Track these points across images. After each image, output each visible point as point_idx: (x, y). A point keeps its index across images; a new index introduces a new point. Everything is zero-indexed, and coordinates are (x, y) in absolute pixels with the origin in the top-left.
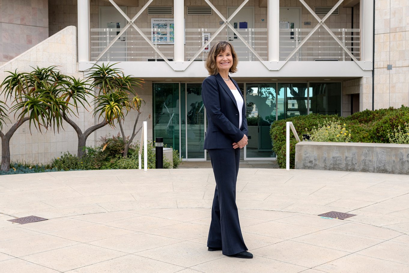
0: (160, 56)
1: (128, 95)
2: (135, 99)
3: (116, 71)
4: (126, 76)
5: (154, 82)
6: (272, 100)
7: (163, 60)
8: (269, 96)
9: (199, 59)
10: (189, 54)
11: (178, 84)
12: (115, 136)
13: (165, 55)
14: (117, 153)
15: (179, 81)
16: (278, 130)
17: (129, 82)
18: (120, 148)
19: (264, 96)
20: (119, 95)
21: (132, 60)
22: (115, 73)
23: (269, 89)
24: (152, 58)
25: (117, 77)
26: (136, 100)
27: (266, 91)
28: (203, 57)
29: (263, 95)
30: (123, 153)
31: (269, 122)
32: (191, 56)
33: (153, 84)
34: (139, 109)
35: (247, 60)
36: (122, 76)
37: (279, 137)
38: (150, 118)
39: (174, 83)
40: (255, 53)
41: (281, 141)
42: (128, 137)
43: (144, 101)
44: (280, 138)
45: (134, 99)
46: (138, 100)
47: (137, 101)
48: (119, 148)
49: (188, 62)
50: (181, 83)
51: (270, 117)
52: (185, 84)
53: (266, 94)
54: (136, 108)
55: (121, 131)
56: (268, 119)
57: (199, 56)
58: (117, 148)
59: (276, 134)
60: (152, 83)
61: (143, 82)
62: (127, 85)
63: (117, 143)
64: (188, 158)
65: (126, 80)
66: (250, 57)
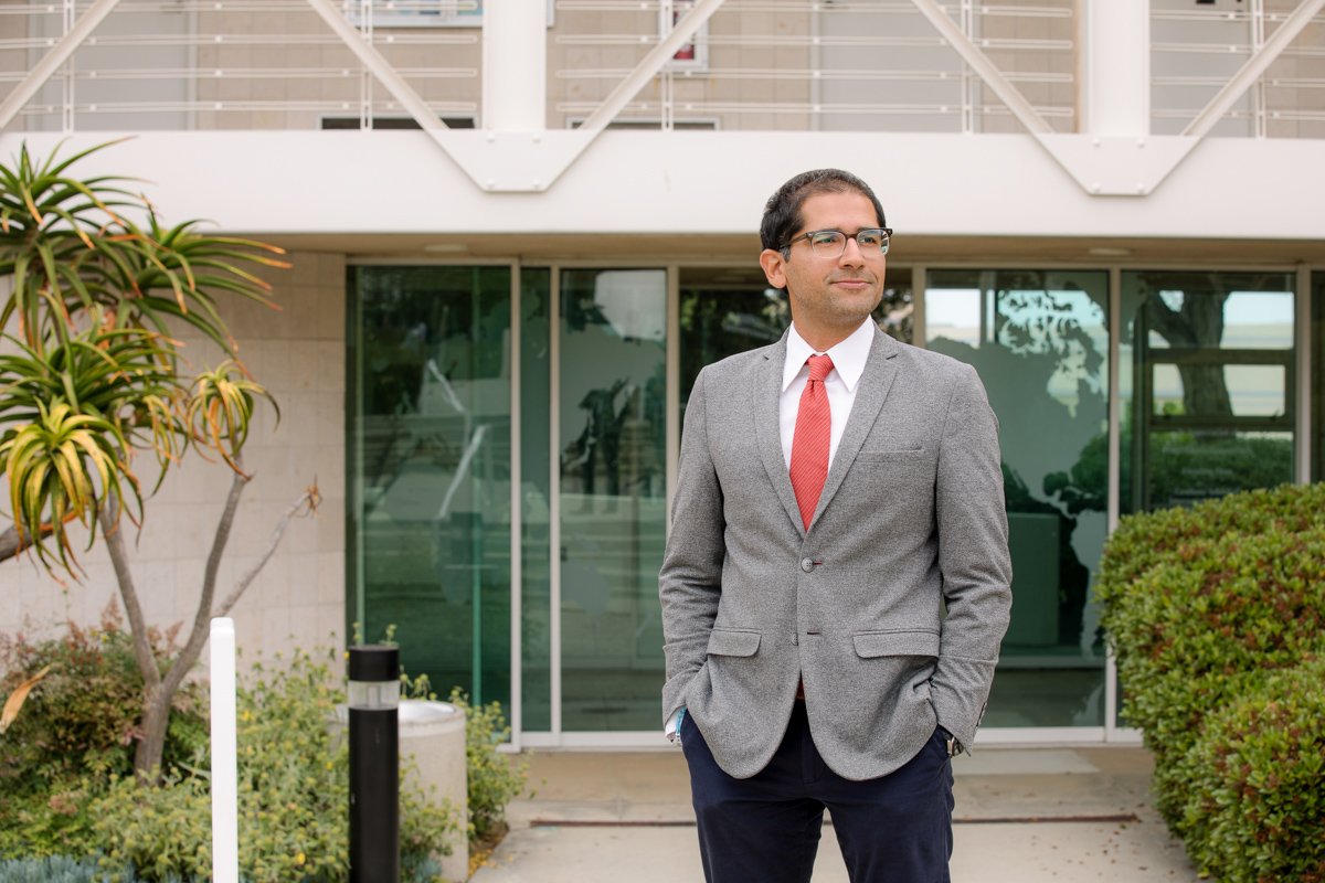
0: (391, 98)
1: (181, 346)
2: (213, 385)
3: (101, 197)
4: (167, 225)
5: (355, 261)
6: (1083, 374)
7: (410, 124)
8: (1067, 347)
9: (635, 114)
10: (576, 89)
11: (507, 268)
12: (82, 626)
13: (426, 90)
14: (97, 743)
15: (511, 255)
16: (1169, 592)
17: (184, 261)
18: (115, 711)
19: (1037, 348)
20: (112, 354)
21: (224, 122)
22: (93, 206)
23: (1068, 307)
24: (344, 110)
25: (107, 234)
26: (216, 395)
27: (1050, 319)
28: (665, 104)
29: (1031, 341)
30: (135, 742)
31: (1063, 507)
32: (585, 98)
33: (351, 273)
34: (237, 454)
35: (950, 124)
36: (143, 226)
37: (1179, 642)
38: (312, 506)
39: (483, 269)
40: (1000, 84)
41: (1191, 670)
42: (174, 631)
43: (270, 398)
44: (1189, 648)
45: (204, 383)
46: (229, 389)
47: (227, 399)
48: (106, 711)
49: (571, 133)
50: (527, 263)
51: (1071, 478)
52: (548, 269)
53: (1048, 338)
54: (218, 447)
55: (125, 597)
56: (1058, 493)
57: (639, 98)
58: (95, 708)
59: (1160, 619)
60: (340, 264)
61: (278, 264)
62: (169, 286)
63: (95, 674)
64: (564, 729)
65: (167, 253)
66: (965, 107)
